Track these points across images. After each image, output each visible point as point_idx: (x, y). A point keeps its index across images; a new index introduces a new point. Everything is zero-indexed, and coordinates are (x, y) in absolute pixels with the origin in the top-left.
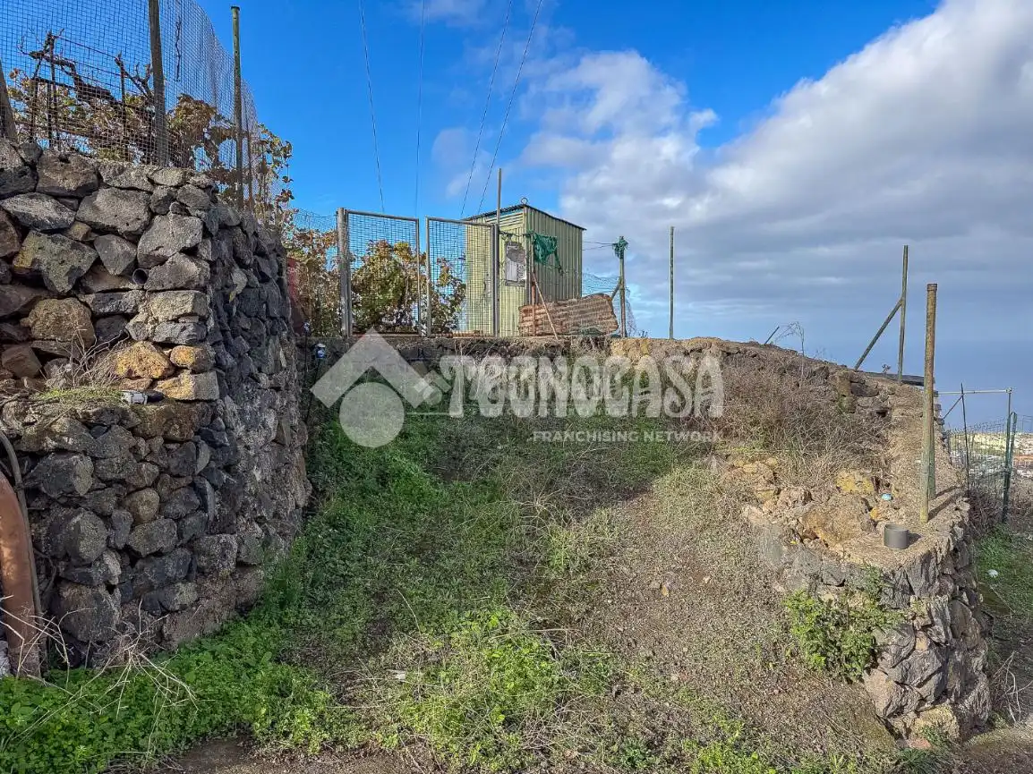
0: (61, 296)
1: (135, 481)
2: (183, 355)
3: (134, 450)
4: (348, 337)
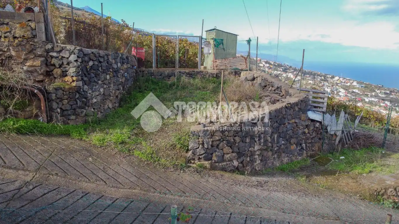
0: (58, 68)
1: (63, 98)
2: (74, 78)
3: (63, 93)
4: (154, 69)
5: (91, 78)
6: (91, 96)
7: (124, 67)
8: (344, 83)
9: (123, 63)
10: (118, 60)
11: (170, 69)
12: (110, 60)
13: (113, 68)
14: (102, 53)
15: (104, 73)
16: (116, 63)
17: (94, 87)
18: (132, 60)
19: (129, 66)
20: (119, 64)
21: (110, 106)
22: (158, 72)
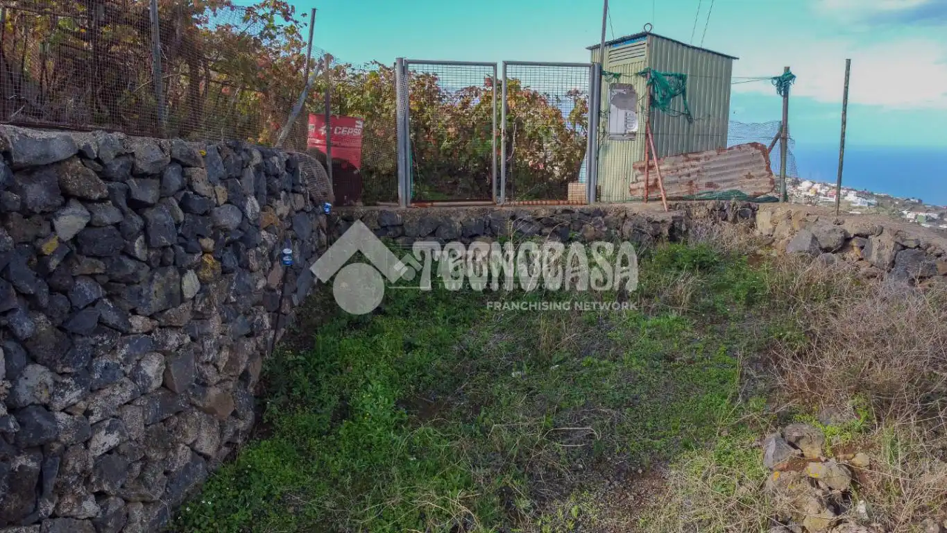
4: (403, 207)
5: (74, 310)
6: (77, 425)
7: (279, 212)
8: (826, 196)
9: (273, 194)
10: (248, 180)
11: (474, 206)
12: (202, 187)
13: (217, 230)
14: (145, 149)
15: (163, 264)
16: (236, 200)
17: (104, 361)
18: (311, 177)
19: (300, 201)
20: (252, 205)
21: (207, 445)
22: (422, 222)
